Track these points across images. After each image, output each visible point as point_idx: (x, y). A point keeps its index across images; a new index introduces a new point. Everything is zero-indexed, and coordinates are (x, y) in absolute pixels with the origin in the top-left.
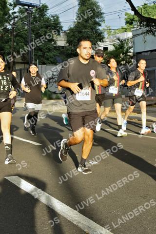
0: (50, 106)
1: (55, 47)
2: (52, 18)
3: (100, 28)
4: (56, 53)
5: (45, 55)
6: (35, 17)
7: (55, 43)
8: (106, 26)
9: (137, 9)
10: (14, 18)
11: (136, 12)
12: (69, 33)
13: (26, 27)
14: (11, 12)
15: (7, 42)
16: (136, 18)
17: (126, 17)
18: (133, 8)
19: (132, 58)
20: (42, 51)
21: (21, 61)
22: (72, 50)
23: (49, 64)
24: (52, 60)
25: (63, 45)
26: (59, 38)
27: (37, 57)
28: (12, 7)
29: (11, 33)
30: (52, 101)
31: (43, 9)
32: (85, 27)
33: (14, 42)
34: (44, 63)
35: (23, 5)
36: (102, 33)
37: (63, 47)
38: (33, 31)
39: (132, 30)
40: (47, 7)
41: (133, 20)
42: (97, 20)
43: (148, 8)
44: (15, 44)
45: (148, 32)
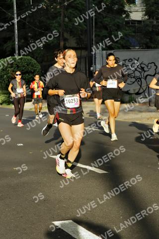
1: (127, 22)
4: (128, 31)
7: (128, 16)
22: (153, 26)
23: (119, 48)
25: (140, 19)
34: (110, 48)
37: (139, 22)
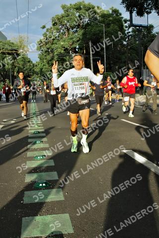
6: (144, 34)
10: (129, 36)
13: (137, 42)
14: (126, 32)
15: (124, 53)
28: (127, 29)
29: (126, 47)
33: (128, 53)
35: (135, 26)
40: (153, 27)
44: (129, 55)
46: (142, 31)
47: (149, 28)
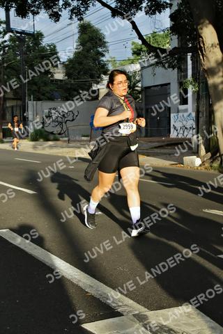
0: (47, 149)
1: (52, 81)
2: (48, 48)
3: (104, 59)
4: (52, 87)
5: (41, 90)
6: (28, 47)
7: (52, 76)
8: (111, 57)
9: (145, 37)
10: (4, 47)
11: (144, 42)
12: (68, 65)
13: (19, 58)
16: (145, 48)
17: (133, 47)
18: (140, 37)
19: (140, 92)
20: (36, 85)
21: (12, 97)
22: (72, 84)
23: (46, 100)
24: (48, 95)
25: (61, 79)
26: (56, 70)
27: (32, 92)
28: (2, 35)
30: (50, 143)
31: (38, 37)
32: (86, 57)
33: (4, 75)
34: (39, 100)
36: (105, 65)
37: (61, 81)
38: (26, 62)
39: (140, 61)
40: (43, 35)
41: (140, 50)
42: (100, 50)
43: (157, 37)
44: (6, 77)
45: (157, 64)
46: (25, 41)
47: (37, 37)
